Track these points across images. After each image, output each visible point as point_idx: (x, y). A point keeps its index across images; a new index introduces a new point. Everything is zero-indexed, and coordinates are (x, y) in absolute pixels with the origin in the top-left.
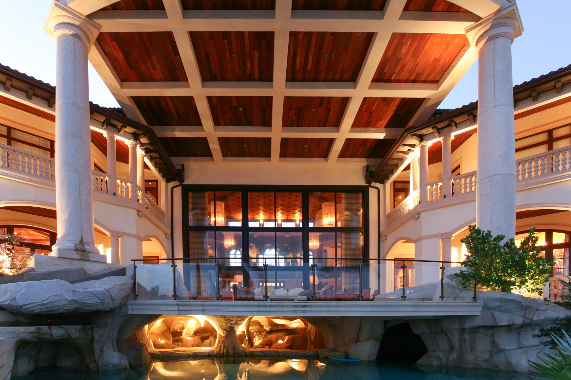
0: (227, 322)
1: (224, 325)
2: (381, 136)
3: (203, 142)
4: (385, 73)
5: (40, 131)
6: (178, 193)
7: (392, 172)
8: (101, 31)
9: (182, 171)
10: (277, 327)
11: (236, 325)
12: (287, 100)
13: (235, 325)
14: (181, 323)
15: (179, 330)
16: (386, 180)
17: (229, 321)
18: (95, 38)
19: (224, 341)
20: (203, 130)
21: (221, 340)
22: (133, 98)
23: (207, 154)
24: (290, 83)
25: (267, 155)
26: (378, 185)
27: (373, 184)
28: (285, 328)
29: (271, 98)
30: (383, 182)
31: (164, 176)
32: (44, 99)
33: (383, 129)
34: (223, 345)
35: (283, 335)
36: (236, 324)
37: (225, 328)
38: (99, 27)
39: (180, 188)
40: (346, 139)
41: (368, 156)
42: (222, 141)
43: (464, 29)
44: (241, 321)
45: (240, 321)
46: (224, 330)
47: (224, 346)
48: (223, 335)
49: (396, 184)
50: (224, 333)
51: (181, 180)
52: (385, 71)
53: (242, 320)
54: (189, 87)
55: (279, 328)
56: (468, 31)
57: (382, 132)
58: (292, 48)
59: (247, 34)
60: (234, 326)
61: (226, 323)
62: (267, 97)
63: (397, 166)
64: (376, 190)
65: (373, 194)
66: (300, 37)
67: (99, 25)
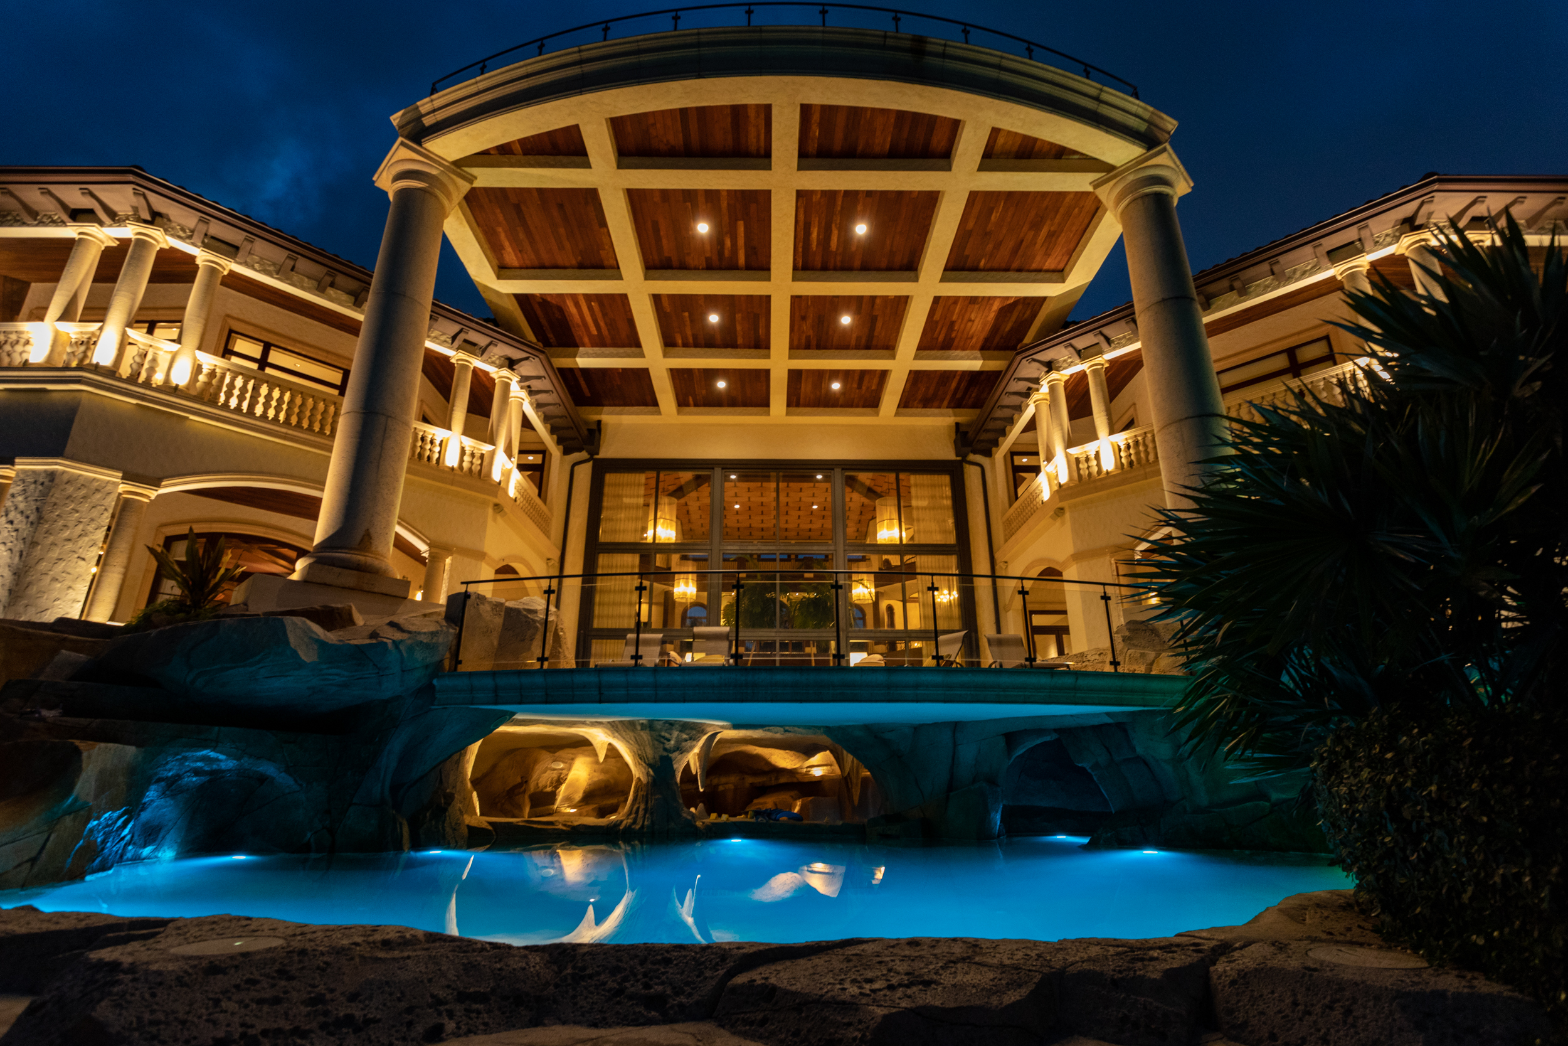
0: (656, 743)
1: (650, 752)
2: (975, 364)
3: (643, 375)
4: (968, 257)
5: (328, 352)
6: (584, 473)
7: (1003, 433)
8: (474, 186)
9: (597, 433)
10: (777, 779)
11: (676, 753)
12: (796, 300)
13: (674, 751)
14: (554, 770)
15: (549, 789)
16: (994, 449)
17: (662, 740)
18: (462, 195)
19: (647, 794)
20: (642, 355)
21: (641, 793)
22: (517, 296)
23: (647, 399)
24: (800, 273)
25: (763, 402)
26: (978, 458)
27: (972, 457)
28: (795, 780)
29: (769, 297)
30: (988, 454)
31: (559, 442)
32: (350, 293)
33: (978, 353)
34: (642, 806)
35: (792, 797)
36: (678, 749)
37: (651, 761)
38: (470, 179)
39: (589, 465)
40: (910, 371)
41: (957, 404)
42: (677, 375)
43: (1090, 183)
44: (689, 743)
45: (686, 740)
46: (650, 765)
47: (646, 810)
48: (644, 780)
49: (1015, 458)
50: (648, 774)
51: (593, 452)
52: (967, 252)
53: (690, 739)
54: (620, 278)
55: (783, 780)
56: (1096, 187)
57: (975, 358)
58: (801, 216)
59: (725, 194)
60: (673, 755)
61: (654, 747)
62: (761, 297)
63: (1011, 421)
64: (978, 469)
65: (972, 475)
66: (815, 198)
67: (471, 175)
